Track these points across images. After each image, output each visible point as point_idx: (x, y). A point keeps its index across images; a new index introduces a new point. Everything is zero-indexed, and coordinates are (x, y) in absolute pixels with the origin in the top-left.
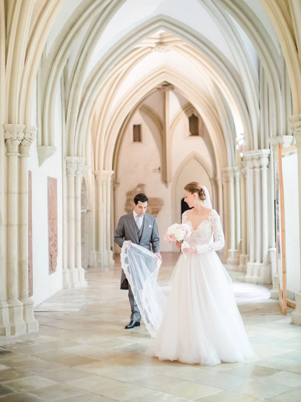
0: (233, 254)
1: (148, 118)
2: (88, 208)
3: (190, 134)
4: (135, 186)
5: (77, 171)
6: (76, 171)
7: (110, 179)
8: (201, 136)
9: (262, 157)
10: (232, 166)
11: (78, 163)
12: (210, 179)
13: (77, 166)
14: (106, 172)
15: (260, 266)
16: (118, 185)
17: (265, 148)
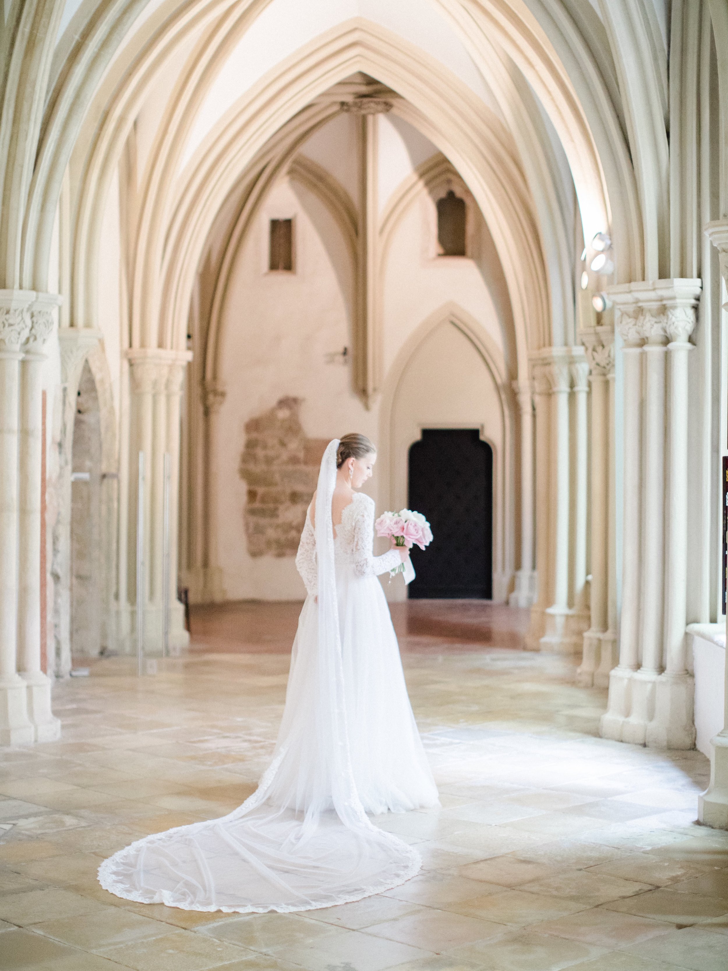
0: (560, 622)
1: (313, 198)
2: (104, 468)
3: (441, 251)
4: (273, 403)
5: (31, 340)
6: (28, 340)
7: (180, 377)
8: (472, 257)
9: (674, 307)
10: (566, 344)
11: (35, 314)
12: (497, 387)
13: (29, 322)
14: (167, 354)
15: (654, 683)
16: (219, 398)
17: (683, 275)
